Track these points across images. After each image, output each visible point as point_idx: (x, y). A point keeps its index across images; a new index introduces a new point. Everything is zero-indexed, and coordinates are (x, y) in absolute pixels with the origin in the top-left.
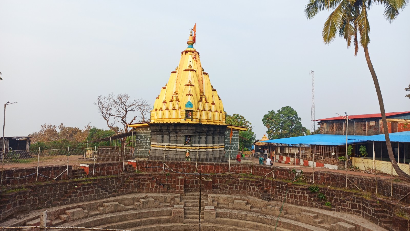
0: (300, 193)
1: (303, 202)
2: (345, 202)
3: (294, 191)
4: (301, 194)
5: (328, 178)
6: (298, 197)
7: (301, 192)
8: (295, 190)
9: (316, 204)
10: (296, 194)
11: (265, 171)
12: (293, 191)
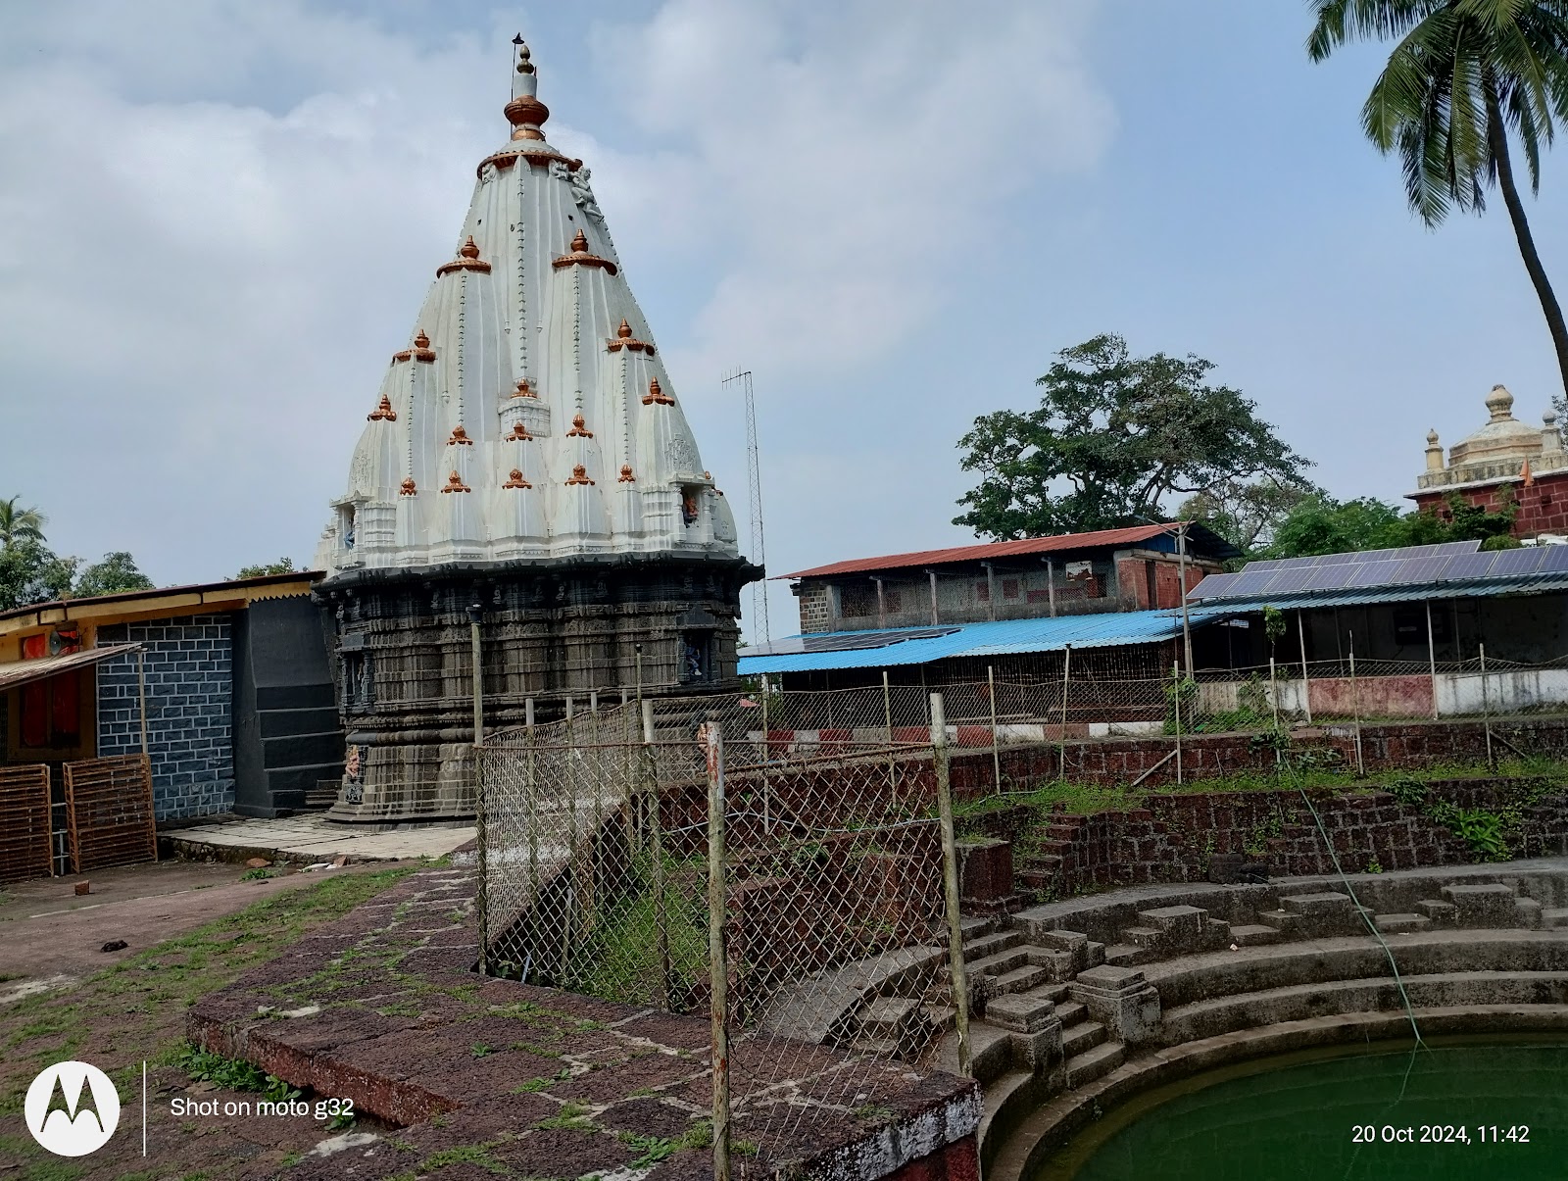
0: (1378, 817)
1: (1393, 853)
2: (1555, 816)
3: (1351, 814)
4: (1383, 821)
5: (1414, 741)
6: (1369, 835)
7: (1380, 813)
8: (1355, 811)
9: (1448, 850)
10: (1361, 825)
11: (1133, 761)
12: (1344, 817)
